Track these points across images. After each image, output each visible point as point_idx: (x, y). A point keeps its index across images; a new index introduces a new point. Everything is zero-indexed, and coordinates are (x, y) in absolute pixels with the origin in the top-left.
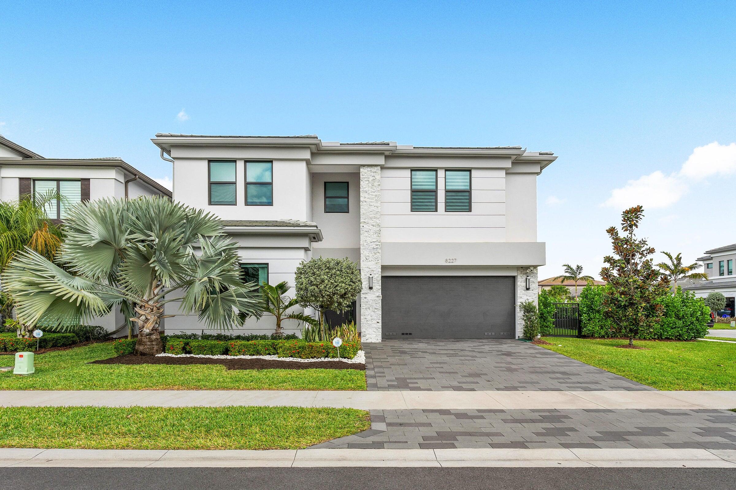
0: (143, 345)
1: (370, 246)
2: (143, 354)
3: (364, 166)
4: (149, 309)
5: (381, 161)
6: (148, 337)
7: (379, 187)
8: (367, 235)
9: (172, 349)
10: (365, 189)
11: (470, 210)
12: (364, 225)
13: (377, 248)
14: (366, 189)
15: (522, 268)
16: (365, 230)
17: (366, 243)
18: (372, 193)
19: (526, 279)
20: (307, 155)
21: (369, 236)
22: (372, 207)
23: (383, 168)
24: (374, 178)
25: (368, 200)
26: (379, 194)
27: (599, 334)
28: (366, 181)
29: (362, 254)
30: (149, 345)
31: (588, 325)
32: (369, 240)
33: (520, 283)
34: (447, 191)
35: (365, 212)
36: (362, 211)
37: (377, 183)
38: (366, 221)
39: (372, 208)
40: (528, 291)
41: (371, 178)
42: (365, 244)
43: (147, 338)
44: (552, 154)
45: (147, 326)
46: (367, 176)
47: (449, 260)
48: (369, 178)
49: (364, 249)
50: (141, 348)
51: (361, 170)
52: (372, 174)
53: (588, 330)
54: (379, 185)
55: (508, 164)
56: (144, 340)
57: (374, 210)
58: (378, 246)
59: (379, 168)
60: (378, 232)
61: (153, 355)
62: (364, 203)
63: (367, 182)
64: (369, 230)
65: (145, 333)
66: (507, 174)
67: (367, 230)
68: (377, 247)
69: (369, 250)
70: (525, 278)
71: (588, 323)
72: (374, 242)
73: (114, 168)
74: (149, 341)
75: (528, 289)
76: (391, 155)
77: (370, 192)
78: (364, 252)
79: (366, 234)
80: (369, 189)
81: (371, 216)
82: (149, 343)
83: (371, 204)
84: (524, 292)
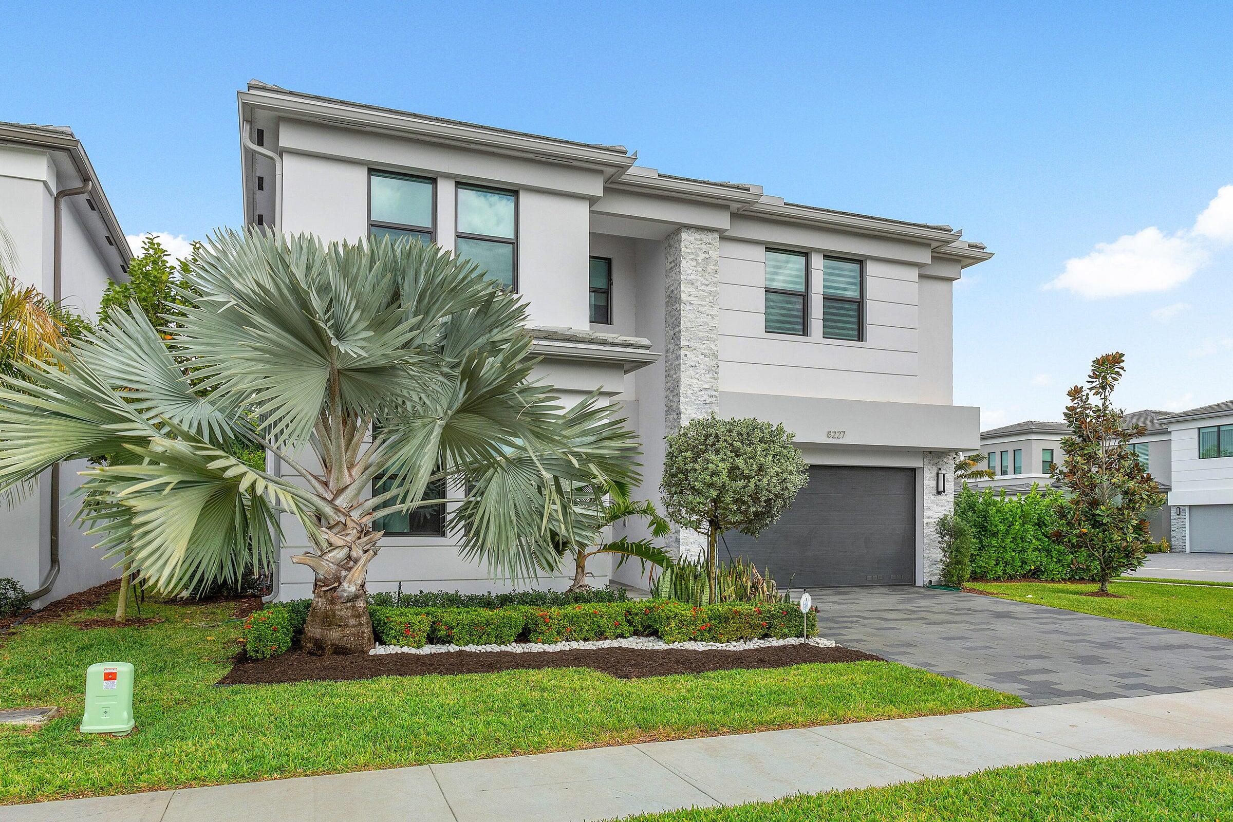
0: (340, 626)
1: (699, 399)
2: (340, 651)
3: (689, 227)
4: (355, 531)
5: (722, 221)
6: (349, 604)
7: (716, 275)
8: (693, 373)
9: (406, 633)
10: (689, 277)
11: (860, 337)
12: (687, 353)
13: (711, 403)
14: (692, 277)
15: (930, 452)
16: (690, 363)
17: (692, 392)
18: (704, 288)
19: (938, 474)
20: (595, 188)
21: (697, 376)
22: (702, 315)
23: (724, 237)
24: (708, 257)
25: (695, 301)
26: (715, 289)
27: (995, 573)
28: (692, 260)
29: (684, 413)
30: (354, 626)
31: (978, 558)
32: (697, 384)
33: (927, 481)
34: (827, 298)
35: (689, 324)
36: (685, 323)
37: (713, 267)
38: (691, 344)
39: (703, 319)
40: (939, 497)
41: (702, 256)
42: (689, 392)
43: (347, 608)
44: (983, 249)
45: (353, 575)
46: (694, 251)
47: (834, 434)
48: (697, 255)
49: (687, 403)
50: (334, 635)
51: (684, 235)
52: (703, 246)
53: (978, 566)
54: (716, 271)
55: (924, 257)
56: (341, 613)
57: (706, 324)
58: (714, 399)
59: (716, 235)
60: (714, 369)
61: (363, 652)
62: (688, 307)
63: (694, 263)
64: (697, 365)
65: (345, 595)
66: (921, 276)
67: (693, 364)
68: (710, 400)
69: (696, 406)
70: (935, 472)
71: (978, 555)
72: (706, 389)
73: (43, 154)
74: (353, 616)
75: (939, 493)
76: (740, 212)
77: (698, 284)
78: (686, 409)
79: (691, 372)
80: (698, 277)
81: (701, 334)
82: (352, 621)
83: (701, 309)
84: (932, 497)
